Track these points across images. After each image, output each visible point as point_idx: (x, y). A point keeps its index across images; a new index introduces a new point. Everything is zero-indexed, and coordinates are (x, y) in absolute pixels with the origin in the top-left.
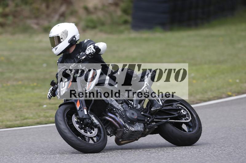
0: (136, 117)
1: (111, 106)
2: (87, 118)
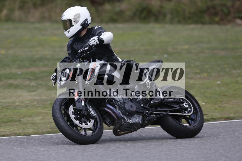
0: (134, 110)
2: (84, 110)
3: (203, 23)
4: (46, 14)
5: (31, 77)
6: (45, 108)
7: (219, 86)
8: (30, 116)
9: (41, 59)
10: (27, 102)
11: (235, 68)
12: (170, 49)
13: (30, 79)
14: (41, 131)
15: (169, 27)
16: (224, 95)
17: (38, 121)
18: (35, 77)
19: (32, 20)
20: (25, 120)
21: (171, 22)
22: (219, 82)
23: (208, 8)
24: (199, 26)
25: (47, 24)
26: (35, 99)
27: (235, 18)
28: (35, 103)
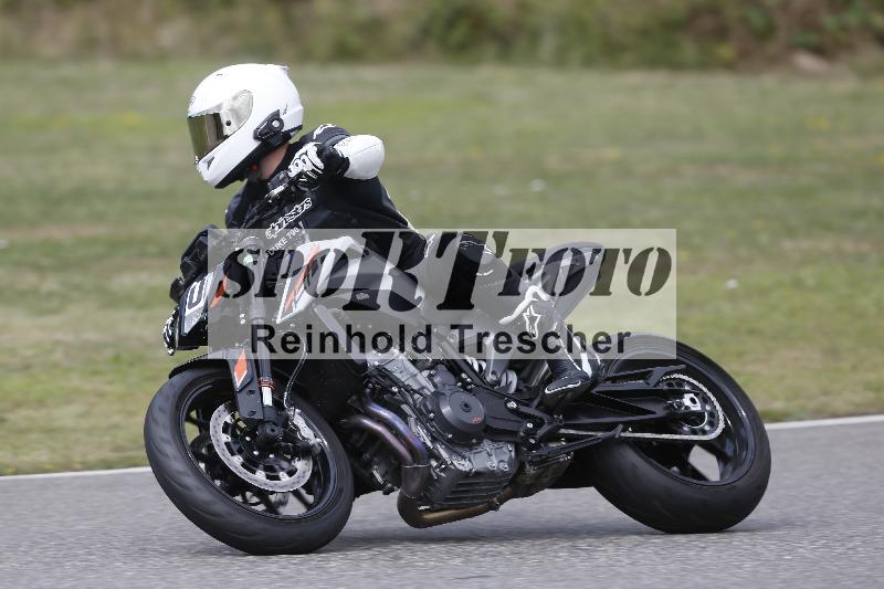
0: (477, 419)
1: (383, 377)
2: (268, 422)
3: (676, 66)
4: (102, 29)
5: (45, 261)
6: (95, 373)
7: (732, 296)
8: (41, 403)
9: (81, 195)
10: (29, 353)
11: (791, 232)
12: (553, 162)
13: (39, 269)
14: (77, 458)
15: (550, 79)
16: (751, 332)
17: (70, 423)
18: (60, 260)
19: (49, 49)
20: (19, 417)
21: (560, 61)
22: (732, 284)
23: (694, 14)
24: (659, 78)
25: (104, 67)
26: (57, 343)
27: (793, 47)
28: (58, 356)
